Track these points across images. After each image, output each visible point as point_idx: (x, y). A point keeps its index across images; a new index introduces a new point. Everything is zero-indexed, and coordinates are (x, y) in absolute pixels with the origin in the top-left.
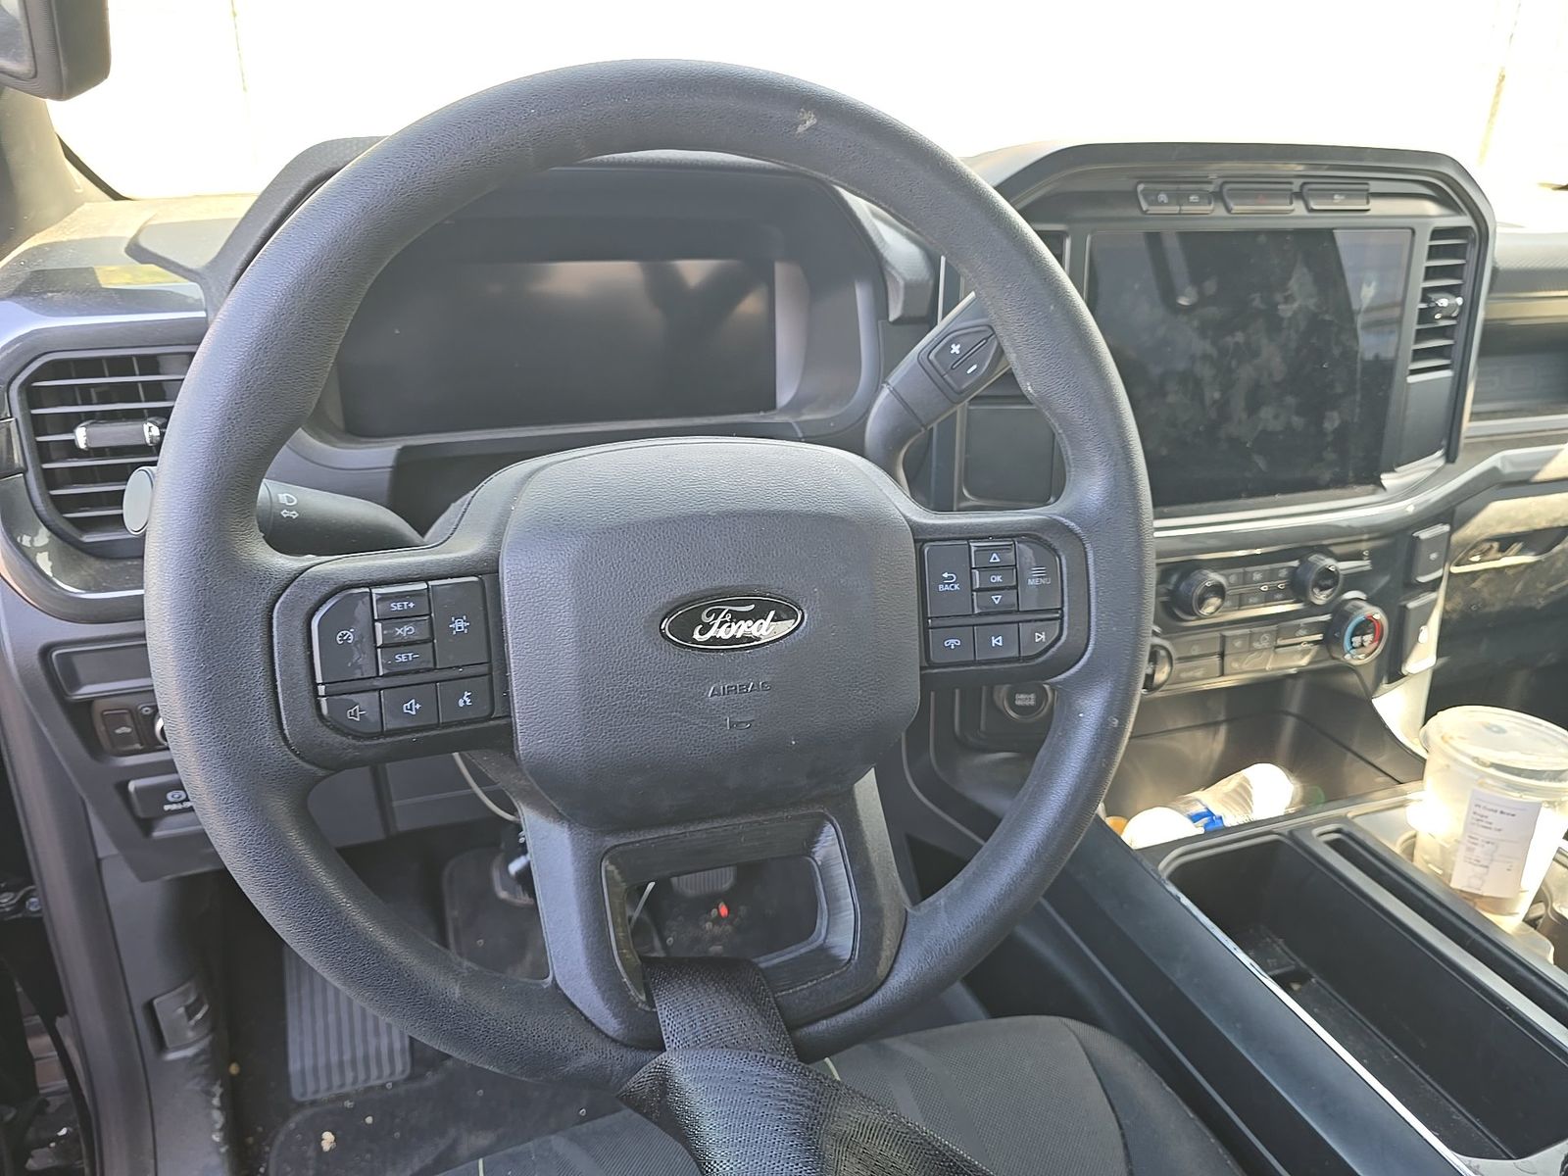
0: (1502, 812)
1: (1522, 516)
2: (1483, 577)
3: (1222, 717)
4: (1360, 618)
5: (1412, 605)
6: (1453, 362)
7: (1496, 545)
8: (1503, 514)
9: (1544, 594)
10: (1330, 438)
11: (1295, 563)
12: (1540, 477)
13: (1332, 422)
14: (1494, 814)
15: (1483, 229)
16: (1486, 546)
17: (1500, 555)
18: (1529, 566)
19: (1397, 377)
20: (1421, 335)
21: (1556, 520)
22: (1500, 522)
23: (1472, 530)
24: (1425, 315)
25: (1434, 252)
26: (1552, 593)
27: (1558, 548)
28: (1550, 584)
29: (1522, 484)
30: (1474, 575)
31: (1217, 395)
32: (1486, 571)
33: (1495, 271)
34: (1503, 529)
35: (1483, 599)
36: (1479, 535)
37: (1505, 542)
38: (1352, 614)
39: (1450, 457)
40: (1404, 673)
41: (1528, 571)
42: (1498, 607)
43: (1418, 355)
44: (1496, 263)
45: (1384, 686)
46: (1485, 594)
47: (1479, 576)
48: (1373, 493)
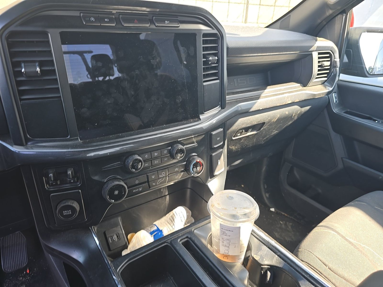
0: (229, 231)
1: (249, 122)
2: (243, 139)
3: (167, 193)
4: (195, 162)
5: (213, 154)
6: (219, 78)
7: (244, 130)
8: (242, 122)
9: (263, 140)
10: (180, 105)
11: (170, 148)
12: (251, 110)
13: (179, 100)
14: (227, 231)
15: (221, 34)
16: (241, 131)
17: (246, 133)
18: (255, 134)
19: (199, 83)
20: (205, 70)
21: (259, 121)
22: (243, 124)
23: (235, 127)
24: (205, 63)
25: (205, 42)
26: (265, 140)
27: (262, 129)
28: (263, 138)
29: (246, 113)
30: (240, 139)
31: (133, 93)
32: (243, 137)
33: (228, 48)
34: (244, 126)
35: (246, 144)
36: (237, 129)
37: (247, 129)
38: (192, 161)
39: (223, 107)
40: (215, 175)
41: (256, 135)
42: (251, 145)
43: (205, 76)
44: (228, 45)
45: (209, 179)
46: (246, 143)
47: (242, 139)
48: (198, 121)
